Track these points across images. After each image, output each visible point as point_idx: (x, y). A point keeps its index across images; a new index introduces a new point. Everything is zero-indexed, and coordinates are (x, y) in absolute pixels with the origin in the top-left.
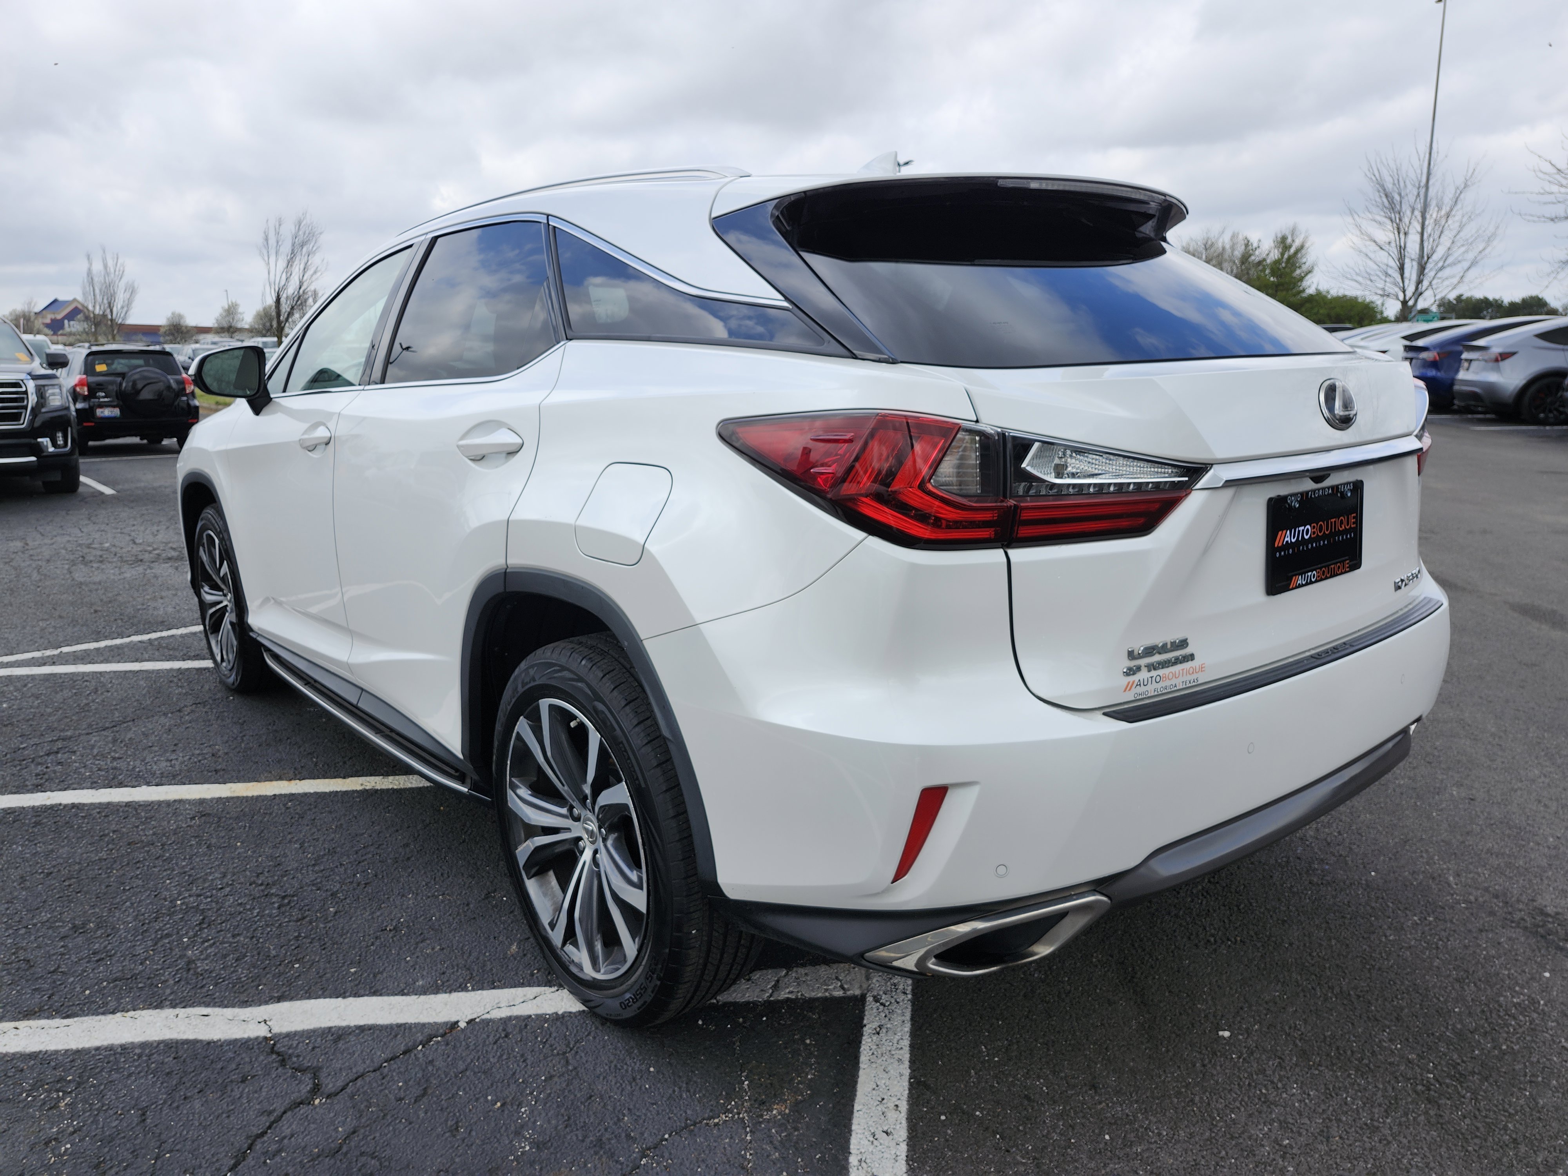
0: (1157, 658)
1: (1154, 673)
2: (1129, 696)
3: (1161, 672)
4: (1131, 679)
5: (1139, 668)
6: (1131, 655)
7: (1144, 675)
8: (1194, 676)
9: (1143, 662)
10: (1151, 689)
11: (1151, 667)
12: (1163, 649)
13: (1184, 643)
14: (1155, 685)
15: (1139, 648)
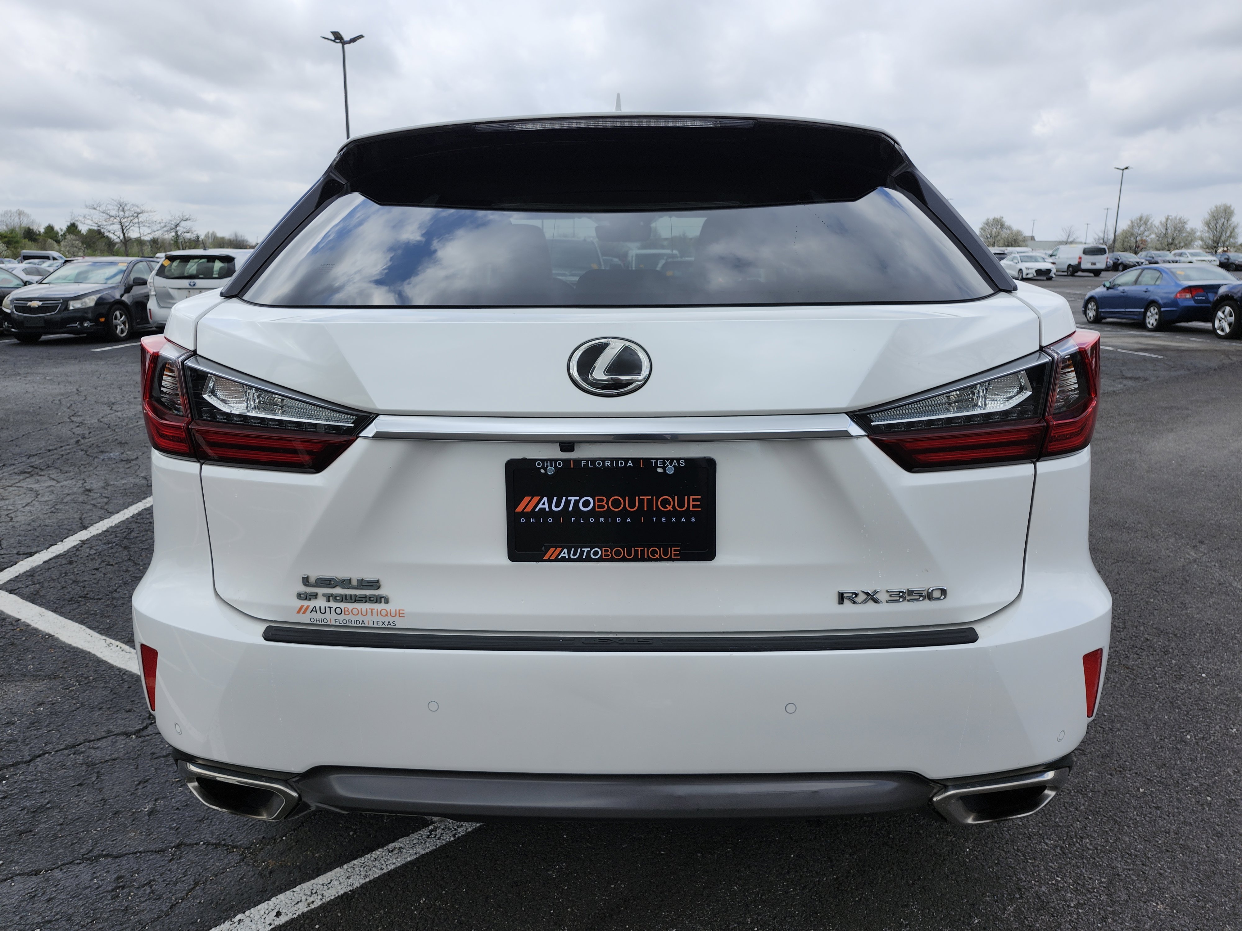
0: (338, 591)
1: (333, 604)
2: (305, 618)
3: (343, 605)
4: (306, 603)
5: (315, 596)
6: (306, 581)
7: (321, 603)
8: (391, 620)
9: (321, 591)
10: (331, 618)
11: (328, 598)
12: (346, 583)
13: (375, 584)
14: (334, 616)
15: (313, 577)
